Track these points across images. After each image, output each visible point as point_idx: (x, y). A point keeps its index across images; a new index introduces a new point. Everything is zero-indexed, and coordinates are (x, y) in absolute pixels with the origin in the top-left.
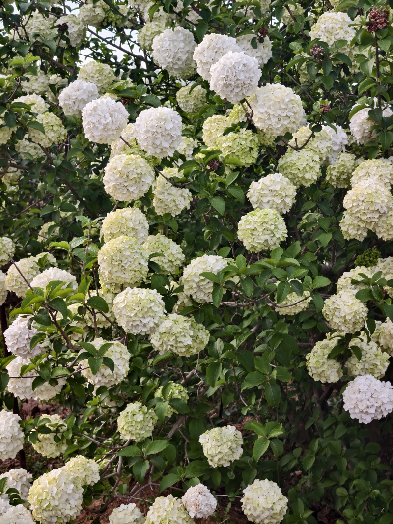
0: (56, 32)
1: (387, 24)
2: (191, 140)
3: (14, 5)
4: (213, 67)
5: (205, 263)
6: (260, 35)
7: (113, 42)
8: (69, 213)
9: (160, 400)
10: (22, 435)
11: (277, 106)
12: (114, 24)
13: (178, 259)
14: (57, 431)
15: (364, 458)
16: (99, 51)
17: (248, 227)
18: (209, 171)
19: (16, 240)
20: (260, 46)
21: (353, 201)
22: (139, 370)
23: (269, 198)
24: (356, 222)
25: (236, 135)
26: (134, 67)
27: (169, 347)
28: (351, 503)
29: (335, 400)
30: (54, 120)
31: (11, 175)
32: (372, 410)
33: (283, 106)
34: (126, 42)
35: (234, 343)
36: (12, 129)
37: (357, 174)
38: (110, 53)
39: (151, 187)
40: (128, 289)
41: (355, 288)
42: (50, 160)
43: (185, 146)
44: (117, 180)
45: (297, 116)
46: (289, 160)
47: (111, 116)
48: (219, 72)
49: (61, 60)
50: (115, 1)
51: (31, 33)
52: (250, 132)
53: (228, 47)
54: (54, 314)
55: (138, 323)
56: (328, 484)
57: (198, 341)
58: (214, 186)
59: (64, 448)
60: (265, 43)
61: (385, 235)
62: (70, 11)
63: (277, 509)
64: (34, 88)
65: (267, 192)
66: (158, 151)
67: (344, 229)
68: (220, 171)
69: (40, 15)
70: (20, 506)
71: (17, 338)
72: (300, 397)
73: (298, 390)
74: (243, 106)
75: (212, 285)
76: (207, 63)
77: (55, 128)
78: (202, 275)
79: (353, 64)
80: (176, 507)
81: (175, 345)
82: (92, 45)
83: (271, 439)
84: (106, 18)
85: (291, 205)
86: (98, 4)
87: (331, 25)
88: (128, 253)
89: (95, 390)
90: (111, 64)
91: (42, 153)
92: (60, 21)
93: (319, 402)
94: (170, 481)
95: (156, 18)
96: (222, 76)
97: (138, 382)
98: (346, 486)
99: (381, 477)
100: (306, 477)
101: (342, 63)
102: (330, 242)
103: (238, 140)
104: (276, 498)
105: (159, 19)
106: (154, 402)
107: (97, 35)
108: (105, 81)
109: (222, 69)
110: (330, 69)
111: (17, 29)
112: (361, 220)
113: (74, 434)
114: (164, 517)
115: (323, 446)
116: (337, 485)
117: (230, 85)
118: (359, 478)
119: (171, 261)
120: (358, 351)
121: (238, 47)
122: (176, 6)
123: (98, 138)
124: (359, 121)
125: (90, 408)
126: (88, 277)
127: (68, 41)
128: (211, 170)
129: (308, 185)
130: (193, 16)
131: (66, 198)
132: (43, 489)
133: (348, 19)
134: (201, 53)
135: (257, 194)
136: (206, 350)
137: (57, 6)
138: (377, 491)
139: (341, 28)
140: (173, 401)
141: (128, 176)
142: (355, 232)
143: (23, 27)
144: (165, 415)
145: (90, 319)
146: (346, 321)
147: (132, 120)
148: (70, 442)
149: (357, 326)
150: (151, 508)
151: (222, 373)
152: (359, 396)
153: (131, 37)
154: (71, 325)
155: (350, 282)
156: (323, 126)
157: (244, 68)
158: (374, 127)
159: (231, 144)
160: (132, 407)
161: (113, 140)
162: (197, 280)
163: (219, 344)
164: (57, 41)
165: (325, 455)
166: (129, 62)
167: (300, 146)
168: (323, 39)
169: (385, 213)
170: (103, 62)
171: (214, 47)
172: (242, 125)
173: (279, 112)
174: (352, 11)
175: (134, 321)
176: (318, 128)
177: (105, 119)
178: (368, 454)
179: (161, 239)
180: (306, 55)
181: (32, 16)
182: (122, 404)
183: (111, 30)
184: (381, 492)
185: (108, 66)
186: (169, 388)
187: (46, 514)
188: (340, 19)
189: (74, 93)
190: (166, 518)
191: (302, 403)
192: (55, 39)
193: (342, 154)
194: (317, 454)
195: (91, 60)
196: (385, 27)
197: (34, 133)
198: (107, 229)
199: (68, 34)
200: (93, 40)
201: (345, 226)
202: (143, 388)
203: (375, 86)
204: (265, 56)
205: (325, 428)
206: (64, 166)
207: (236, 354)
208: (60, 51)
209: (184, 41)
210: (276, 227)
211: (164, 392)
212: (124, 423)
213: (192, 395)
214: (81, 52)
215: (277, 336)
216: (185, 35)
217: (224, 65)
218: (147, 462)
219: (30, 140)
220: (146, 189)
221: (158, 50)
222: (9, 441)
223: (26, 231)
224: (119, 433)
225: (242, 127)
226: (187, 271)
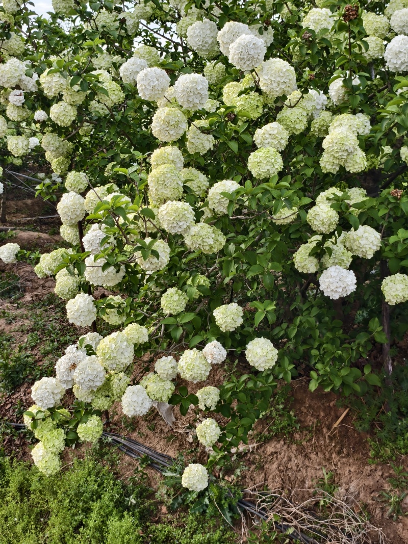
0: (117, 24)
1: (358, 15)
2: (215, 101)
3: (88, 4)
4: (232, 45)
5: (224, 185)
6: (265, 25)
7: (158, 32)
8: (127, 155)
9: (190, 286)
10: (95, 310)
11: (277, 74)
12: (159, 18)
13: (204, 185)
14: (119, 307)
15: (331, 330)
16: (148, 38)
17: (255, 160)
18: (227, 122)
19: (89, 175)
20: (265, 33)
21: (330, 143)
22: (176, 266)
23: (269, 140)
24: (331, 160)
25: (247, 96)
26: (173, 50)
27: (198, 246)
28: (322, 360)
29: (310, 292)
30: (115, 86)
31: (86, 128)
32: (340, 290)
33: (281, 75)
34: (168, 32)
35: (243, 246)
36: (86, 93)
37: (333, 124)
38: (156, 40)
39: (185, 132)
40: (169, 202)
41: (329, 203)
42: (113, 116)
43: (210, 106)
44: (161, 126)
45: (291, 82)
46: (284, 115)
47: (157, 80)
48: (235, 49)
49: (121, 46)
50: (160, 1)
51: (100, 25)
52: (257, 94)
53: (243, 32)
54: (117, 218)
55: (175, 225)
56: (305, 347)
57: (218, 243)
58: (231, 133)
59: (124, 318)
60: (269, 31)
61: (352, 168)
62: (128, 9)
63: (270, 356)
64: (101, 65)
65: (267, 136)
66: (191, 106)
67: (322, 165)
68: (235, 121)
69: (107, 12)
70: (93, 356)
71: (91, 243)
72: (287, 288)
73: (286, 283)
74: (253, 75)
75: (228, 201)
76: (227, 43)
77: (116, 92)
78: (221, 194)
79: (333, 46)
80: (198, 356)
81: (202, 244)
82: (143, 34)
83: (267, 312)
84: (154, 14)
85: (285, 145)
86: (148, 4)
87: (317, 18)
88: (169, 176)
89: (145, 279)
90: (157, 48)
91: (107, 112)
92: (121, 16)
93: (300, 291)
94: (197, 340)
95: (190, 14)
96: (237, 52)
97: (175, 274)
98: (318, 349)
99: (342, 343)
100: (290, 342)
101: (325, 45)
102: (313, 174)
103: (248, 100)
104: (269, 349)
105: (192, 14)
106: (186, 287)
107: (147, 27)
108: (152, 60)
109: (238, 47)
110: (316, 50)
111: (90, 22)
112: (334, 157)
113: (131, 309)
114: (189, 363)
115: (303, 321)
116: (312, 348)
117: (244, 58)
118: (327, 343)
119: (199, 187)
120: (330, 251)
121: (249, 31)
122: (204, 4)
123: (148, 96)
124: (335, 88)
125: (142, 292)
126: (141, 195)
127: (126, 30)
128: (228, 121)
129: (297, 133)
130: (217, 11)
131: (124, 145)
132: (106, 345)
133: (330, 13)
134: (223, 36)
135: (260, 137)
136: (223, 250)
137: (118, 5)
138: (340, 352)
139: (325, 20)
140: (199, 287)
141: (169, 123)
142: (330, 167)
143: (94, 20)
144: (194, 296)
145: (143, 226)
146: (323, 223)
147: (172, 84)
148: (128, 315)
149: (331, 227)
150: (181, 357)
151: (233, 268)
152: (331, 280)
153: (171, 28)
154: (128, 228)
155: (325, 198)
156: (310, 90)
157: (253, 47)
158: (346, 92)
159: (243, 103)
160: (171, 291)
161: (159, 98)
162: (218, 198)
163: (232, 247)
164: (118, 31)
165: (304, 327)
166: (170, 47)
167: (292, 105)
168: (312, 28)
169: (351, 152)
170: (152, 46)
171: (233, 31)
172: (251, 89)
173: (278, 79)
174: (333, 8)
175: (173, 223)
176: (306, 91)
177: (153, 82)
178: (334, 327)
179: (192, 171)
180: (299, 40)
181: (100, 12)
182: (164, 289)
183: (157, 23)
184: (342, 352)
185: (155, 49)
186: (197, 278)
187: (108, 362)
188: (324, 13)
189: (131, 67)
190: (191, 364)
191: (288, 292)
192: (117, 29)
193: (323, 112)
194: (298, 327)
195: (142, 45)
196: (355, 18)
197: (100, 96)
198: (154, 161)
199: (126, 25)
200: (144, 30)
201: (323, 163)
202: (178, 278)
203: (348, 62)
204: (268, 40)
205: (304, 309)
206: (123, 121)
207: (244, 254)
208: (120, 39)
209: (210, 29)
210: (275, 161)
211: (193, 281)
212: (165, 302)
213: (213, 283)
214: (135, 39)
215: (273, 242)
216: (211, 25)
217: (239, 44)
218: (181, 328)
219: (99, 102)
220: (182, 132)
221: (191, 36)
222: (86, 314)
223: (96, 168)
224: (162, 309)
225: (251, 91)
226: (211, 191)
